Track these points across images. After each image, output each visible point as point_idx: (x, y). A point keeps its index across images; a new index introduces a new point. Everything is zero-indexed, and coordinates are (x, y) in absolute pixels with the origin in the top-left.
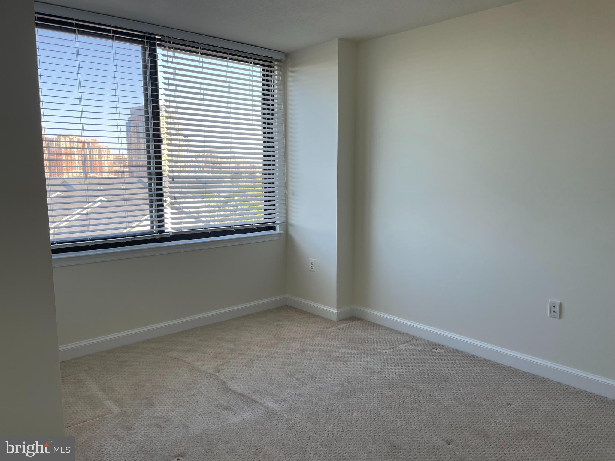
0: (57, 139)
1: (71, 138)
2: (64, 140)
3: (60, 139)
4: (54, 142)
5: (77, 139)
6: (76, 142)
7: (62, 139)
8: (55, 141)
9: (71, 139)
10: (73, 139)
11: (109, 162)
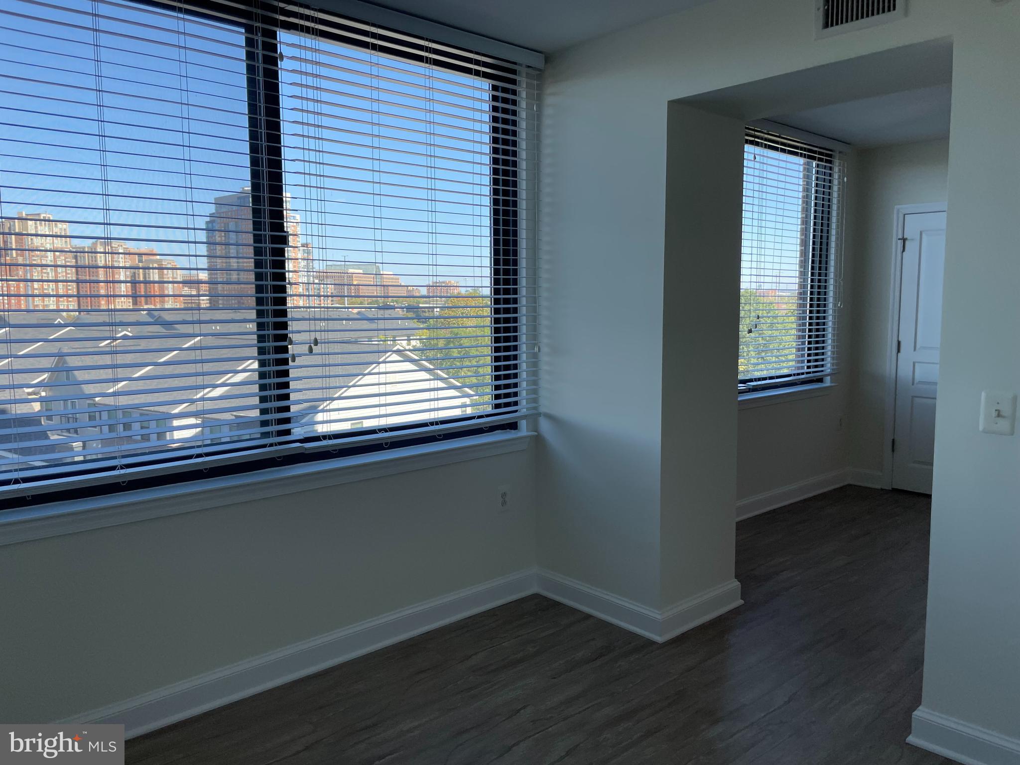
0: (92, 249)
1: (115, 247)
2: (102, 250)
3: (95, 249)
4: (86, 254)
5: (124, 248)
6: (122, 253)
7: (100, 249)
8: (88, 252)
9: (114, 249)
10: (117, 248)
11: (175, 285)
